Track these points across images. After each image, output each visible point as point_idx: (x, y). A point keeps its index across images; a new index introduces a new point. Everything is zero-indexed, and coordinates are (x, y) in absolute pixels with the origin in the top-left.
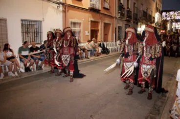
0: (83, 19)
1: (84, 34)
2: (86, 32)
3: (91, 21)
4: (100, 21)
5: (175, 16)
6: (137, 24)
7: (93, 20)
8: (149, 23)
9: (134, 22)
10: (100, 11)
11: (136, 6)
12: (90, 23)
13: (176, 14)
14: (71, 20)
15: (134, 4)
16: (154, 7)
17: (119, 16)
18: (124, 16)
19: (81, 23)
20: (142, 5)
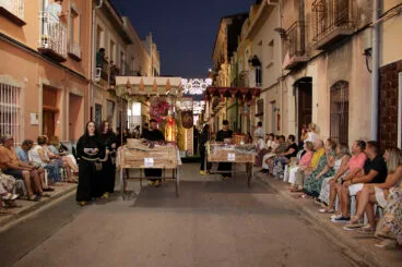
0: (26, 80)
1: (27, 119)
2: (33, 116)
3: (45, 86)
4: (62, 87)
5: (190, 87)
7: (47, 83)
11: (124, 59)
12: (41, 89)
13: (191, 83)
16: (150, 67)
17: (98, 79)
18: (106, 80)
19: (19, 89)
20: (132, 58)
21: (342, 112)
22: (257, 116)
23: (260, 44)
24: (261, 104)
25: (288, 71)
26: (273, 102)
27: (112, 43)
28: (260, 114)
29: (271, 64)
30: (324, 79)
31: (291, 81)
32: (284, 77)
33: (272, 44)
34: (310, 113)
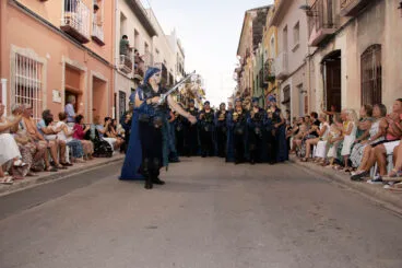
0: (48, 56)
2: (55, 93)
3: (68, 68)
4: (86, 69)
7: (71, 63)
10: (86, 41)
11: (149, 49)
14: (15, 49)
15: (146, 45)
17: (122, 66)
18: (131, 68)
19: (42, 64)
20: (157, 52)
21: (374, 78)
22: (283, 103)
23: (286, 29)
24: (287, 90)
25: (315, 48)
26: (300, 86)
27: (136, 33)
28: (287, 102)
29: (298, 46)
30: (354, 48)
31: (318, 58)
32: (311, 56)
33: (297, 26)
34: (339, 91)
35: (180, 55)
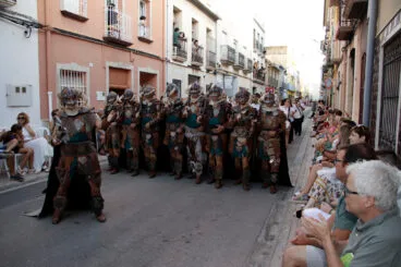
0: (91, 65)
1: (94, 96)
2: (99, 94)
3: (111, 68)
4: (132, 67)
6: (215, 73)
7: (115, 65)
8: (241, 72)
9: (208, 71)
10: (130, 44)
11: (213, 34)
12: (108, 69)
14: (60, 66)
15: (208, 31)
17: (175, 57)
18: (185, 57)
19: (85, 73)
20: (225, 33)
27: (194, 22)
30: (360, 50)
31: (349, 52)
32: (345, 48)
35: (258, 30)
